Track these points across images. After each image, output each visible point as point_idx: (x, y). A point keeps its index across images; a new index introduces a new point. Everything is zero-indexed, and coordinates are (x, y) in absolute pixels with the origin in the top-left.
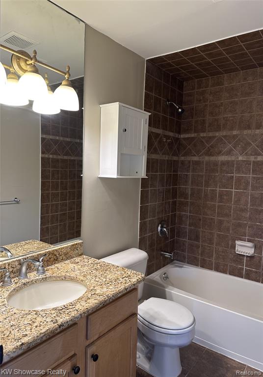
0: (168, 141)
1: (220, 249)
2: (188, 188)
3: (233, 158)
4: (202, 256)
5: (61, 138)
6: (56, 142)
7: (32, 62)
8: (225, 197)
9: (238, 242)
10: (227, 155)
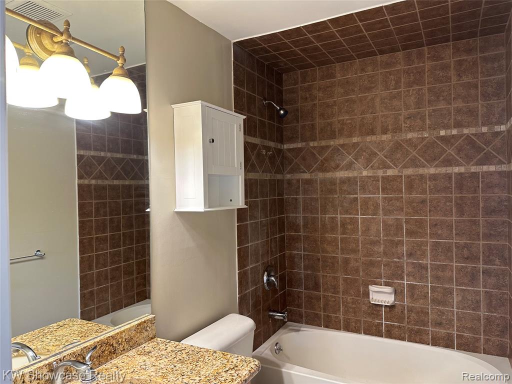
0: (269, 153)
1: (349, 299)
2: (300, 217)
3: (355, 174)
4: (325, 311)
5: (109, 155)
6: (100, 160)
7: (63, 38)
8: (349, 227)
9: (372, 288)
10: (346, 170)
